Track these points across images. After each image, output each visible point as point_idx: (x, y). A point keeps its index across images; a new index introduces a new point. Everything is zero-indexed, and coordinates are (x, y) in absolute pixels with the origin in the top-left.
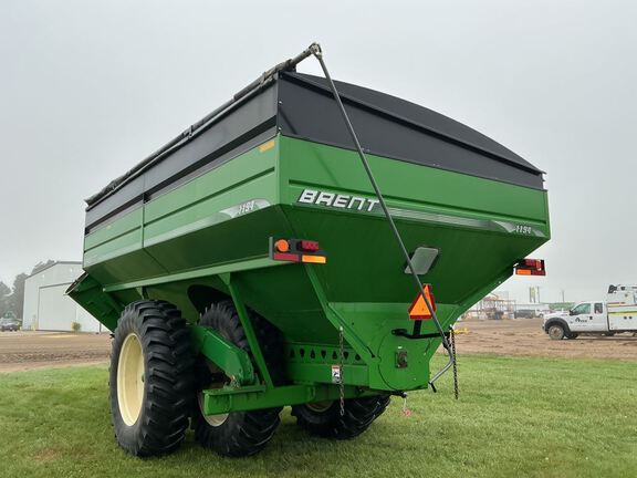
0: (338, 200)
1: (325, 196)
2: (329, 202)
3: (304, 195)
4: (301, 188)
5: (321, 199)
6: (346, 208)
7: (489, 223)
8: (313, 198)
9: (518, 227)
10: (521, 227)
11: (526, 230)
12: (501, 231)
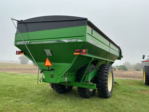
1: (20, 42)
4: (17, 42)
9: (70, 40)
10: (71, 40)
11: (73, 40)
12: (63, 42)
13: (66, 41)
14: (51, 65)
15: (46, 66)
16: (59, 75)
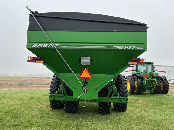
0: (45, 45)
1: (40, 45)
2: (41, 46)
3: (34, 45)
4: (33, 43)
5: (39, 46)
6: (47, 47)
7: (109, 47)
8: (36, 46)
9: (126, 47)
10: (128, 47)
11: (130, 48)
12: (115, 49)
13: (120, 48)
14: (90, 77)
15: (81, 78)
16: (96, 90)
